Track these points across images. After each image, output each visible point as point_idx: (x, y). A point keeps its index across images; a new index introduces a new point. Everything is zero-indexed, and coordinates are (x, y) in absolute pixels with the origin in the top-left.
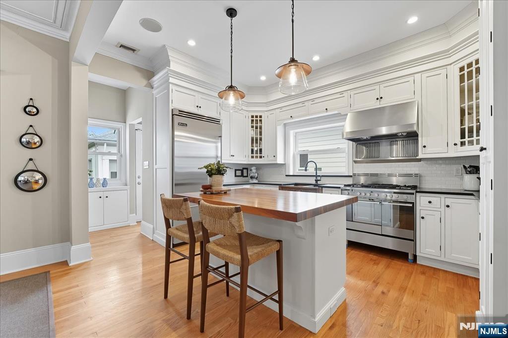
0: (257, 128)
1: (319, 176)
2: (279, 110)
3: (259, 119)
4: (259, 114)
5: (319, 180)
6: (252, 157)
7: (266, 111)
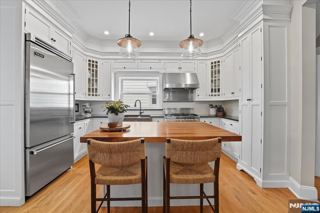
0: (93, 71)
1: (142, 110)
2: (114, 61)
3: (95, 64)
4: (95, 60)
5: (142, 113)
6: (89, 95)
7: (101, 59)
